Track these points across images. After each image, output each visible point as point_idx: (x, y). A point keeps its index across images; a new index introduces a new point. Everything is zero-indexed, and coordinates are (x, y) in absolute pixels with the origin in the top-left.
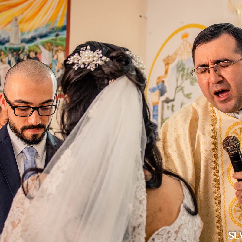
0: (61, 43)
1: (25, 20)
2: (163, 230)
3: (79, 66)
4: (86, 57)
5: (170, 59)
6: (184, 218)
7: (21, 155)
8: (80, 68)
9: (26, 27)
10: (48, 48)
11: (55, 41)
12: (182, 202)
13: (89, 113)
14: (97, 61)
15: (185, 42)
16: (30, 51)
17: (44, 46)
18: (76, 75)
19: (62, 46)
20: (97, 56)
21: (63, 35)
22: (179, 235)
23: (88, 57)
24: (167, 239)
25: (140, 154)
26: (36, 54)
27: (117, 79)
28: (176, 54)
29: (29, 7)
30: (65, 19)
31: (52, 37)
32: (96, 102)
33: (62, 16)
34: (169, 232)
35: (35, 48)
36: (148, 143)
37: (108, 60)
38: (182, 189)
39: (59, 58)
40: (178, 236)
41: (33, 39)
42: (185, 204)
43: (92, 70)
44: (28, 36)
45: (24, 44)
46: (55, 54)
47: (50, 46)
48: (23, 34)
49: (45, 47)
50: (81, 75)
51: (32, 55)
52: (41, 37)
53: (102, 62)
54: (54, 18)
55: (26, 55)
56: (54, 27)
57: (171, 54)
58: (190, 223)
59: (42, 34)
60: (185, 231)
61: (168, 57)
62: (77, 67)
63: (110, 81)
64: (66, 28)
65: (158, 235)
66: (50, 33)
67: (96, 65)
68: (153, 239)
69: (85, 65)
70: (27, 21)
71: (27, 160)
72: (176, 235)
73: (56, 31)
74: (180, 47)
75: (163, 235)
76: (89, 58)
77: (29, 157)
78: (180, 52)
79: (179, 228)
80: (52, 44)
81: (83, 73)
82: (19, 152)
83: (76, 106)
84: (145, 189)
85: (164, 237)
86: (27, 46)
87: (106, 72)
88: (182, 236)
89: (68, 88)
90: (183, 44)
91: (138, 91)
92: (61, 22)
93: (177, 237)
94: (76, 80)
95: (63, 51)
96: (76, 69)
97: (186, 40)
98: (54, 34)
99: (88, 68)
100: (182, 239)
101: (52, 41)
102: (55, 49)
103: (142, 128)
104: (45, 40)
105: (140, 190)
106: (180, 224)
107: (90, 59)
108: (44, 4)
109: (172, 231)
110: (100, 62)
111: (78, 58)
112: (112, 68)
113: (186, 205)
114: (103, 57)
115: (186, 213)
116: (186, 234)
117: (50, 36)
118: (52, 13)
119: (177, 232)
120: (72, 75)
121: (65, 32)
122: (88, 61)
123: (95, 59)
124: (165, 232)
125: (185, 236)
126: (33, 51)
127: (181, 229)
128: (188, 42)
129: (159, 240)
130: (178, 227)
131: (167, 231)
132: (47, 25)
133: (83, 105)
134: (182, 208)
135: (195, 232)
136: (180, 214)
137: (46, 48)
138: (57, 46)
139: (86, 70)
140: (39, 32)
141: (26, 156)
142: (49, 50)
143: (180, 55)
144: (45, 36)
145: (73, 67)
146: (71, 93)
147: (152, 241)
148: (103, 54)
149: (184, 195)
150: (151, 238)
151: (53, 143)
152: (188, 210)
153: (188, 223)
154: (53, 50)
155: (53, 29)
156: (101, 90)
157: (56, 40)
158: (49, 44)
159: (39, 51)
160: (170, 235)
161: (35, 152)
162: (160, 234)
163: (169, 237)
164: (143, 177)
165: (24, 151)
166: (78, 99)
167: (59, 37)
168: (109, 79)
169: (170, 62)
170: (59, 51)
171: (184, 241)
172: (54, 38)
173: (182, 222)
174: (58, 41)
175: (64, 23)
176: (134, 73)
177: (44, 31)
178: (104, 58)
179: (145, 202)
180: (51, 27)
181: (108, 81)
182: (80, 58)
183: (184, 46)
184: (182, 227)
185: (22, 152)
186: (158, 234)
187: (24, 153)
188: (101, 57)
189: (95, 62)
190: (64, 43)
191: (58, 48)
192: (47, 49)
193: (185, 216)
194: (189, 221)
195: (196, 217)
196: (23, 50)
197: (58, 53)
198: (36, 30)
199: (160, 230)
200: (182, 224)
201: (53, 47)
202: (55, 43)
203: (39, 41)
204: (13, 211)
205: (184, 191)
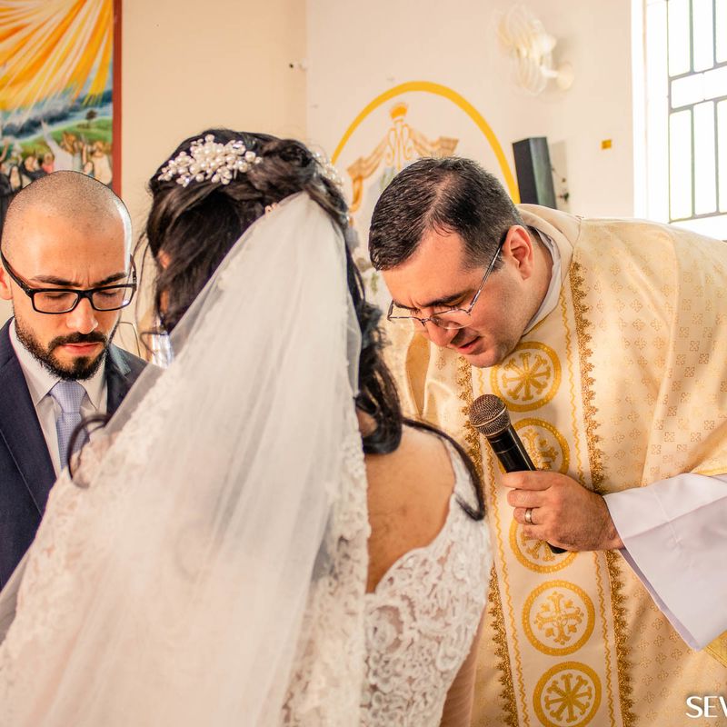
0: (103, 133)
1: (12, 80)
2: (412, 557)
3: (192, 177)
4: (208, 156)
5: (364, 165)
6: (456, 527)
7: (47, 400)
8: (194, 182)
9: (15, 97)
10: (69, 147)
11: (86, 130)
12: (453, 492)
13: (220, 279)
14: (234, 164)
15: (399, 126)
16: (25, 155)
17: (58, 142)
18: (185, 199)
19: (104, 141)
20: (233, 151)
21: (105, 114)
22: (448, 568)
23: (213, 156)
24: (422, 578)
25: (345, 374)
26: (41, 161)
27: (283, 202)
28: (378, 153)
29: (22, 46)
30: (109, 75)
31: (79, 120)
32: (235, 254)
33: (102, 69)
34: (425, 561)
35: (37, 147)
36: (365, 346)
37: (258, 160)
38: (450, 461)
39: (97, 172)
40: (445, 568)
41: (33, 126)
42: (459, 496)
43: (225, 182)
44: (20, 120)
45: (9, 139)
46: (88, 161)
47: (73, 142)
48: (7, 114)
49: (62, 144)
50: (198, 196)
51: (32, 165)
52: (52, 120)
53: (245, 164)
54: (82, 73)
55: (17, 165)
56: (82, 96)
57: (366, 154)
58: (471, 538)
59: (54, 114)
60: (462, 558)
61: (360, 161)
62: (188, 181)
63: (268, 208)
64: (112, 97)
65: (402, 570)
66: (75, 109)
67: (232, 171)
68: (391, 580)
69: (206, 175)
70: (14, 84)
71: (63, 411)
72: (440, 567)
73: (87, 106)
74: (388, 137)
75: (411, 569)
76: (214, 159)
77: (68, 408)
78: (388, 150)
79: (448, 551)
80: (78, 138)
81: (203, 192)
82: (42, 395)
83: (189, 270)
84: (361, 455)
85: (415, 573)
86: (18, 145)
87: (257, 185)
88: (455, 570)
89: (168, 230)
90: (394, 129)
91: (334, 227)
92: (98, 83)
93: (444, 571)
94: (189, 209)
95: (107, 152)
96: (185, 185)
97: (402, 121)
98: (84, 113)
99: (215, 179)
100: (455, 577)
101: (79, 130)
102: (87, 148)
103: (349, 313)
104: (60, 127)
105: (354, 455)
106: (449, 542)
107: (218, 160)
108: (57, 41)
109: (433, 560)
110: (241, 166)
111: (187, 163)
112: (271, 173)
113: (461, 499)
114: (248, 153)
115: (462, 516)
116: (463, 565)
117: (73, 116)
118: (76, 62)
119: (442, 561)
120: (175, 201)
121: (110, 108)
122: (213, 164)
123: (228, 159)
124: (416, 562)
125: (462, 569)
126: (34, 155)
127: (452, 554)
128: (407, 125)
129: (404, 580)
130: (445, 548)
131: (422, 559)
132: (66, 92)
133: (208, 265)
134: (453, 506)
135: (482, 558)
136: (449, 519)
137: (64, 147)
138: (91, 143)
139: (208, 185)
140: (45, 110)
141: (59, 404)
142: (73, 152)
143: (389, 155)
144: (62, 117)
145: (179, 181)
146: (176, 242)
147: (388, 583)
148: (246, 147)
149: (455, 474)
150: (387, 577)
151: (122, 367)
152: (466, 509)
153: (468, 540)
154: (81, 151)
155: (81, 101)
156: (247, 225)
157: (88, 127)
158: (73, 138)
159: (47, 155)
160: (427, 568)
161: (82, 393)
162: (405, 566)
163: (426, 573)
164: (357, 426)
165: (54, 392)
166: (191, 254)
167: (94, 120)
168: (265, 202)
169: (365, 173)
170: (98, 154)
171: (458, 580)
172: (85, 122)
173: (454, 538)
174: (94, 130)
175: (107, 86)
176: (322, 188)
177: (59, 107)
178: (250, 155)
179: (364, 484)
180: (74, 96)
181: (264, 206)
182: (191, 161)
183: (396, 135)
184: (454, 549)
185: (49, 394)
186: (400, 567)
187: (55, 398)
188: (244, 155)
189: (229, 167)
190: (109, 135)
191: (95, 148)
192: (67, 150)
193: (459, 523)
194: (470, 535)
195: (483, 525)
196: (9, 152)
197: (93, 159)
198: (39, 105)
199: (406, 557)
200: (453, 543)
201: (81, 144)
202: (87, 135)
203: (46, 130)
204: (49, 522)
205: (454, 464)
